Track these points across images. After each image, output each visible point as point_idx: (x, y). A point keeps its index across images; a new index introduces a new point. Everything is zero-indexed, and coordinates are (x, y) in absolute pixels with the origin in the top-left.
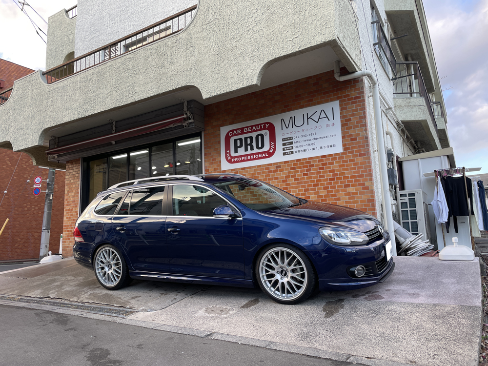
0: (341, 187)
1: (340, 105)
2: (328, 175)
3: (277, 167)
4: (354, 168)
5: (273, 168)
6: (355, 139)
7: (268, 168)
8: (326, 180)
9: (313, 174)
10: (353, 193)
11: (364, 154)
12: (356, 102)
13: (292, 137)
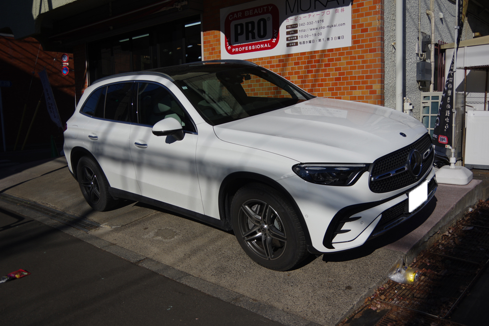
0: (347, 89)
2: (334, 74)
3: (279, 61)
4: (362, 67)
5: (275, 62)
6: (366, 30)
7: (271, 62)
8: (331, 80)
11: (375, 50)
13: (297, 24)
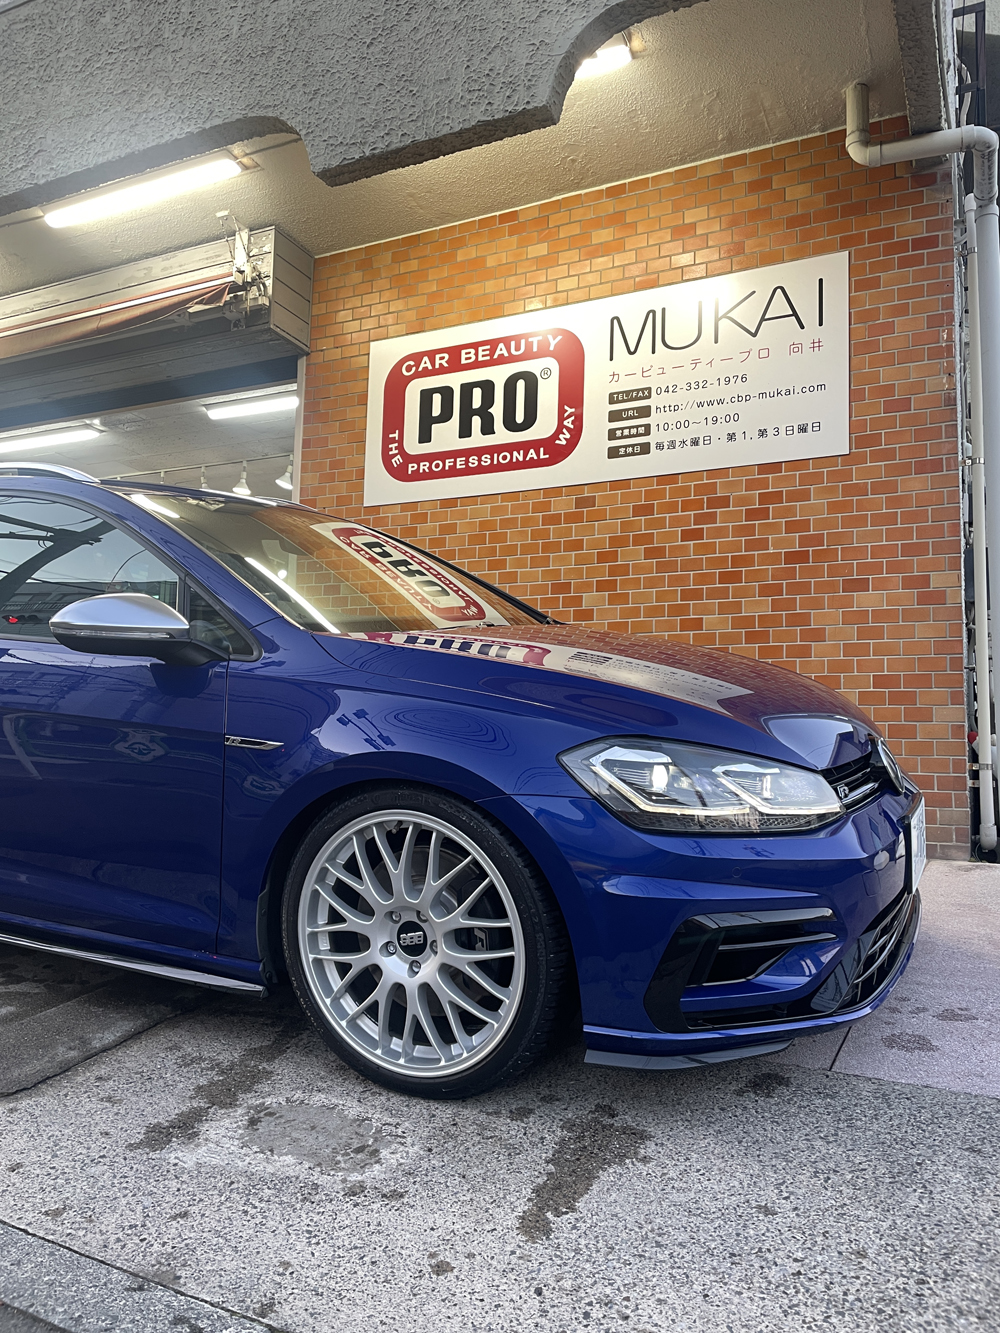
0: (831, 587)
1: (852, 270)
2: (780, 542)
3: (580, 503)
4: (892, 519)
5: (562, 506)
6: (905, 404)
7: (546, 506)
8: (774, 559)
9: (720, 532)
10: (879, 615)
11: (936, 466)
12: (918, 260)
13: (649, 389)
